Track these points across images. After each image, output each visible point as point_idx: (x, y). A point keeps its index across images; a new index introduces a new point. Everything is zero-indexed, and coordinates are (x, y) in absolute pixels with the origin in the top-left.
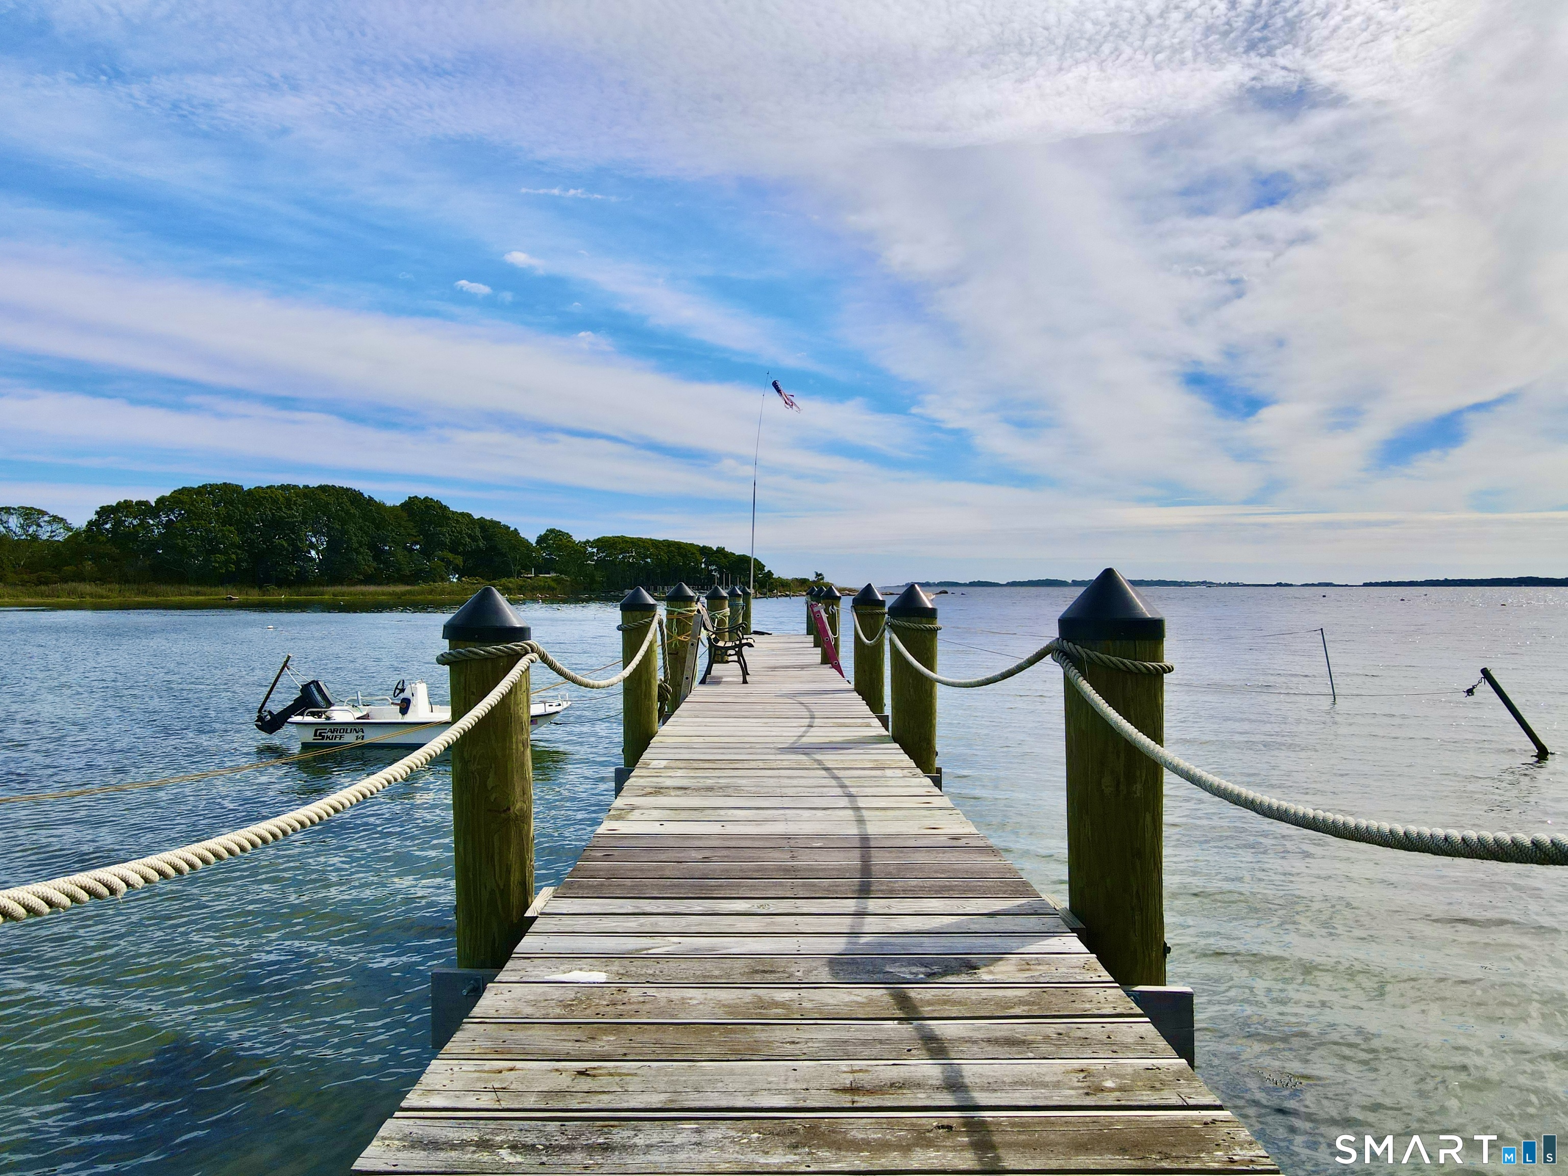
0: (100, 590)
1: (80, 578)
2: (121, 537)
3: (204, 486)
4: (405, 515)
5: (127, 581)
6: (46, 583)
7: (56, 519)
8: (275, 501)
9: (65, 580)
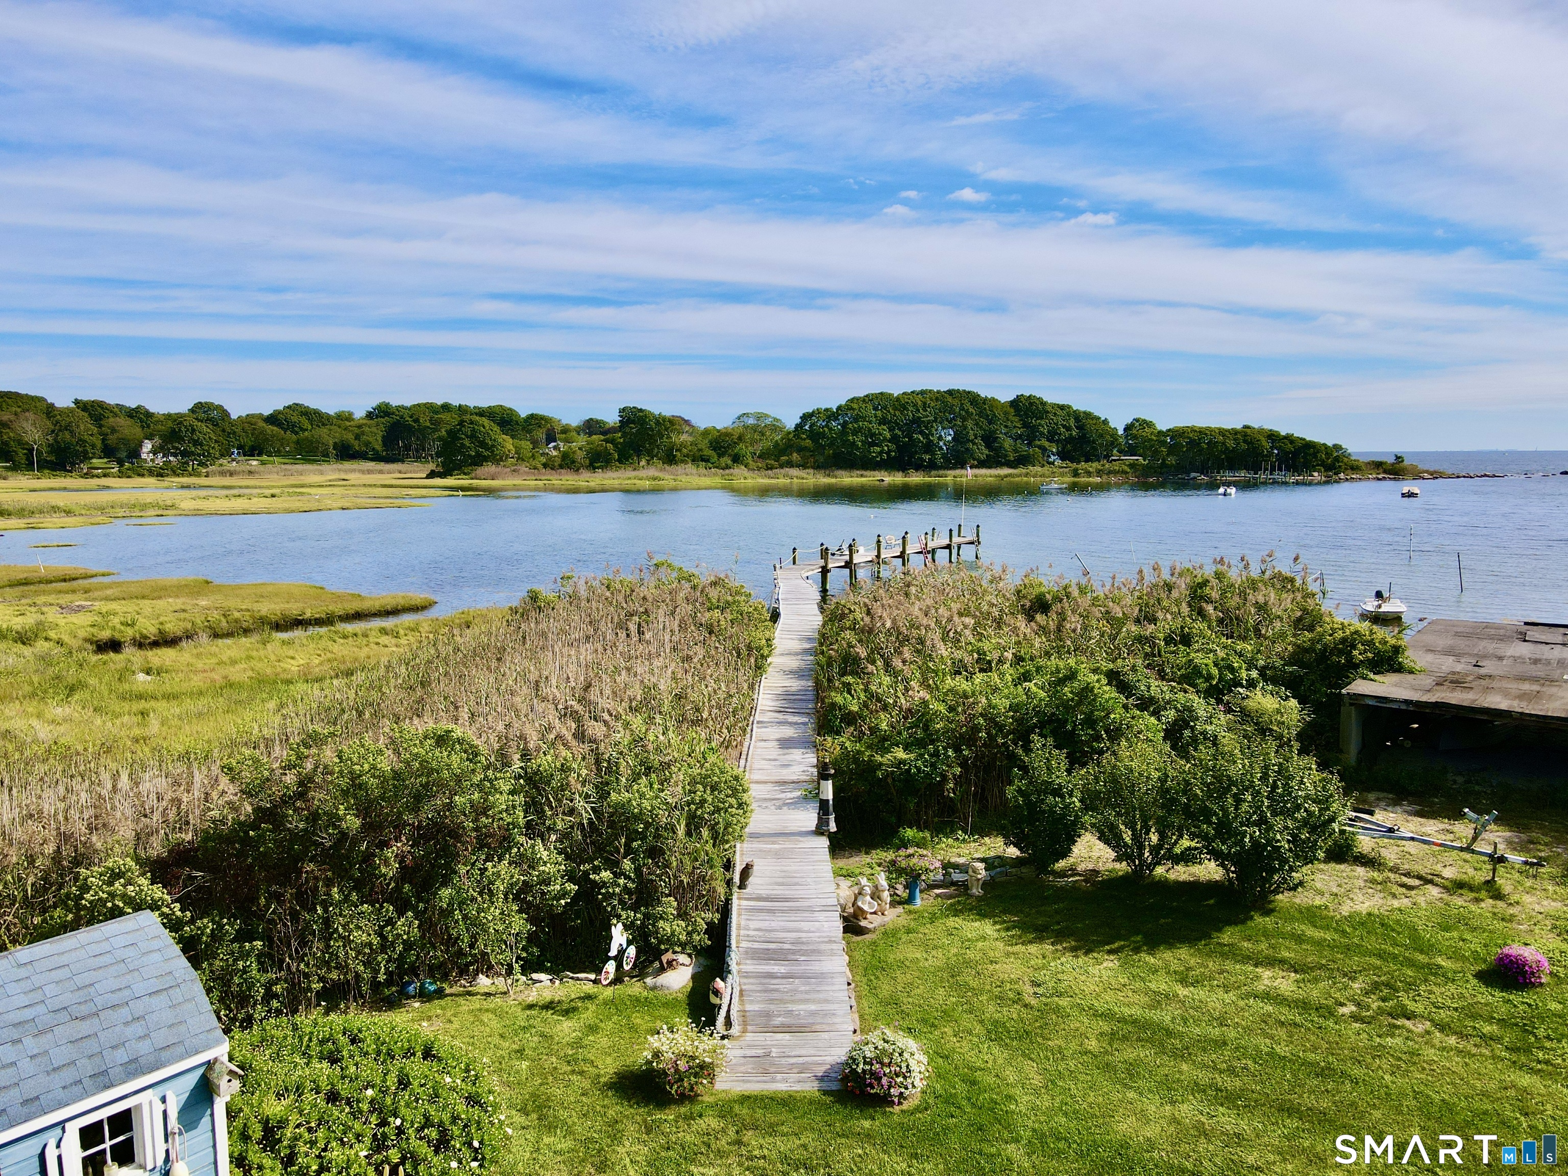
0: (803, 474)
1: (790, 464)
2: (814, 435)
3: (867, 396)
4: (1012, 410)
5: (818, 467)
6: (771, 469)
7: (776, 420)
8: (915, 405)
9: (781, 466)
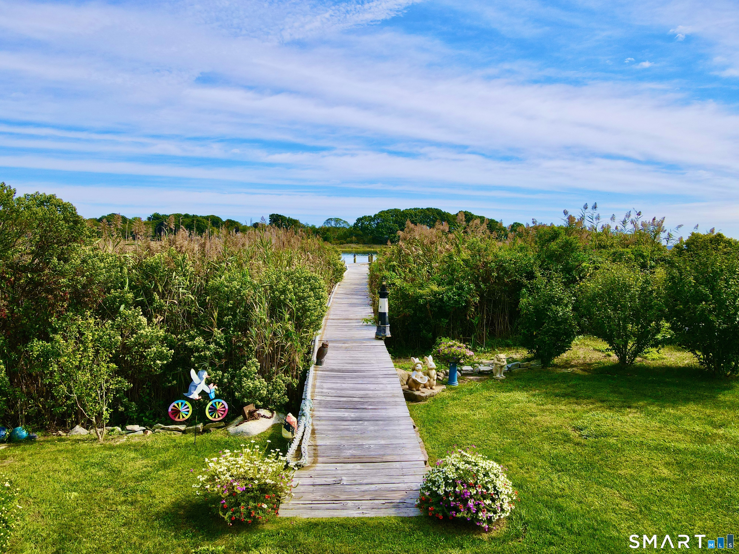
0: (358, 246)
1: (351, 242)
2: (364, 229)
3: (389, 210)
5: (365, 244)
6: (342, 244)
7: (345, 222)
8: (411, 215)
9: (347, 243)
